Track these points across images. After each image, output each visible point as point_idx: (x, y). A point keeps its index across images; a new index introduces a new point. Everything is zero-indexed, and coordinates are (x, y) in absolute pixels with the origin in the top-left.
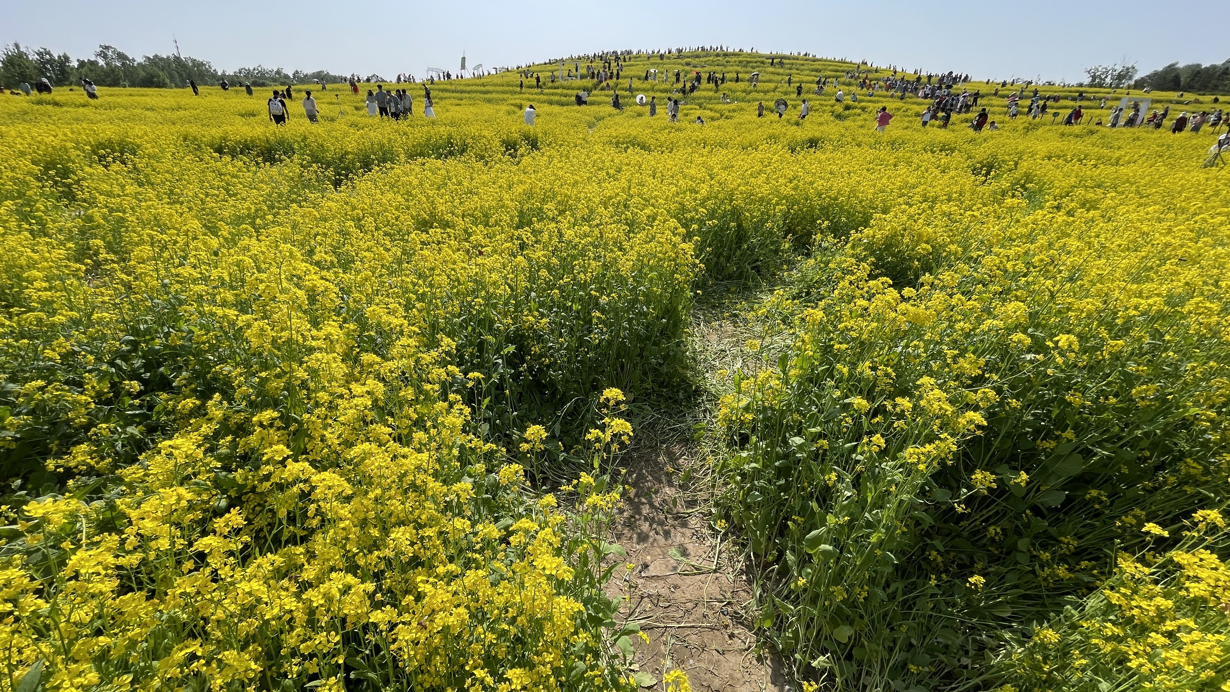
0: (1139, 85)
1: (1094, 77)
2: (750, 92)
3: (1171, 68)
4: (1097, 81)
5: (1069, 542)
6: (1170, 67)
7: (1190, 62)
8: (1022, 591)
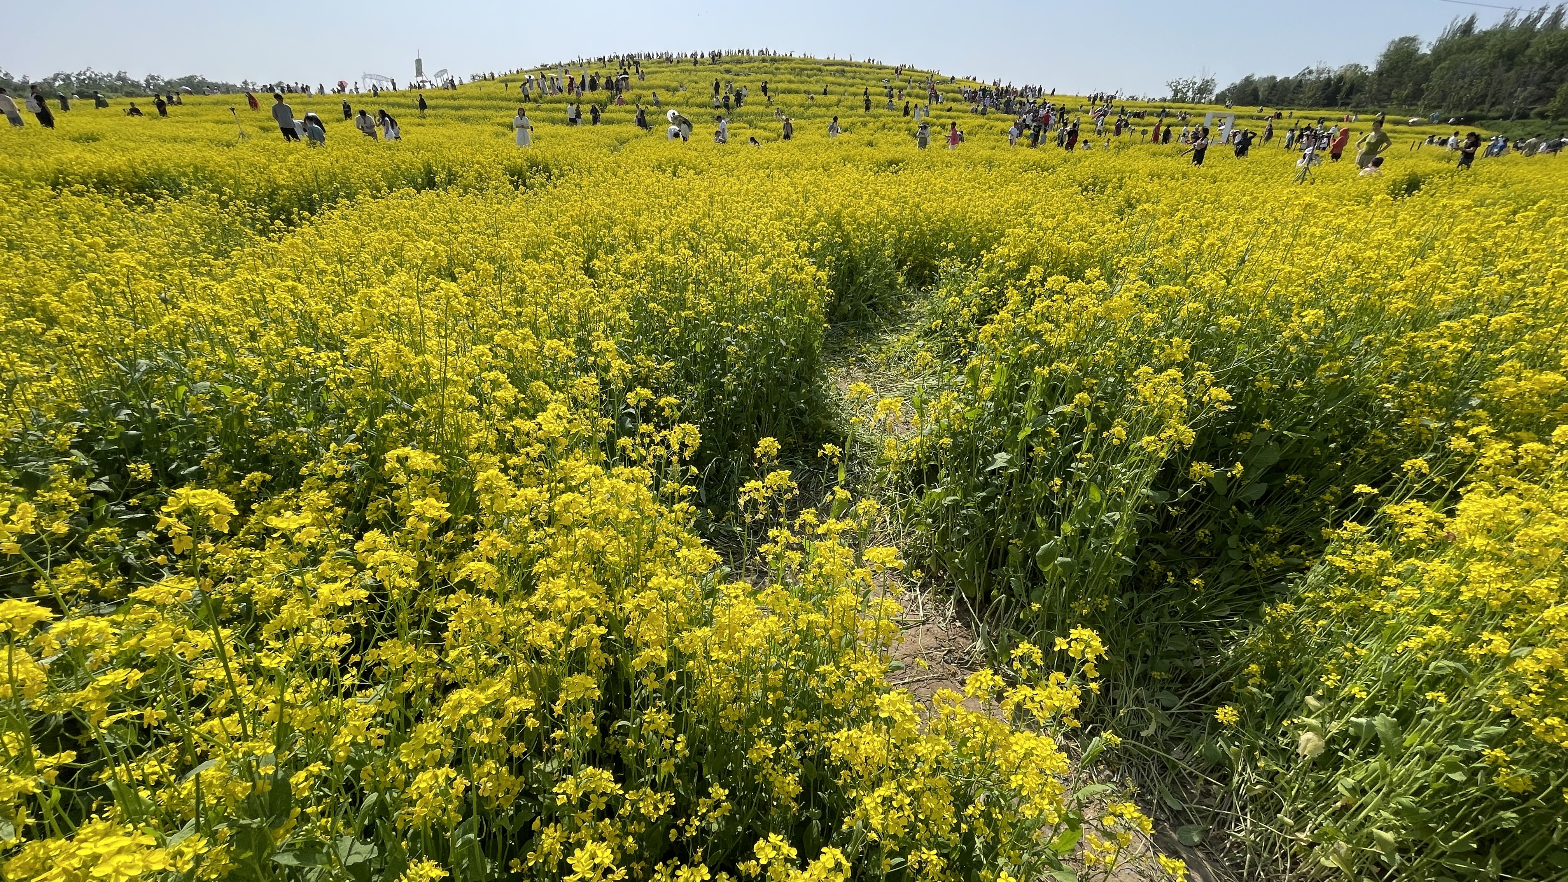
0: (1221, 99)
1: (1176, 92)
2: (809, 107)
3: (1248, 81)
4: (1179, 97)
5: (1274, 531)
6: (1247, 79)
7: (1265, 75)
8: (1236, 587)
